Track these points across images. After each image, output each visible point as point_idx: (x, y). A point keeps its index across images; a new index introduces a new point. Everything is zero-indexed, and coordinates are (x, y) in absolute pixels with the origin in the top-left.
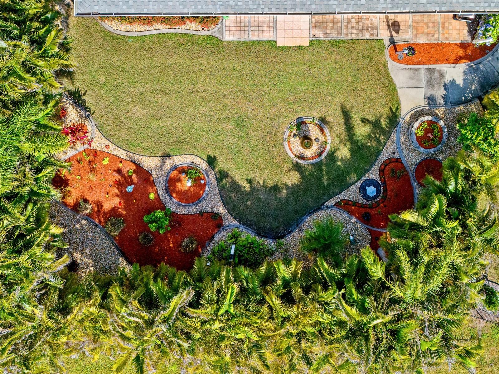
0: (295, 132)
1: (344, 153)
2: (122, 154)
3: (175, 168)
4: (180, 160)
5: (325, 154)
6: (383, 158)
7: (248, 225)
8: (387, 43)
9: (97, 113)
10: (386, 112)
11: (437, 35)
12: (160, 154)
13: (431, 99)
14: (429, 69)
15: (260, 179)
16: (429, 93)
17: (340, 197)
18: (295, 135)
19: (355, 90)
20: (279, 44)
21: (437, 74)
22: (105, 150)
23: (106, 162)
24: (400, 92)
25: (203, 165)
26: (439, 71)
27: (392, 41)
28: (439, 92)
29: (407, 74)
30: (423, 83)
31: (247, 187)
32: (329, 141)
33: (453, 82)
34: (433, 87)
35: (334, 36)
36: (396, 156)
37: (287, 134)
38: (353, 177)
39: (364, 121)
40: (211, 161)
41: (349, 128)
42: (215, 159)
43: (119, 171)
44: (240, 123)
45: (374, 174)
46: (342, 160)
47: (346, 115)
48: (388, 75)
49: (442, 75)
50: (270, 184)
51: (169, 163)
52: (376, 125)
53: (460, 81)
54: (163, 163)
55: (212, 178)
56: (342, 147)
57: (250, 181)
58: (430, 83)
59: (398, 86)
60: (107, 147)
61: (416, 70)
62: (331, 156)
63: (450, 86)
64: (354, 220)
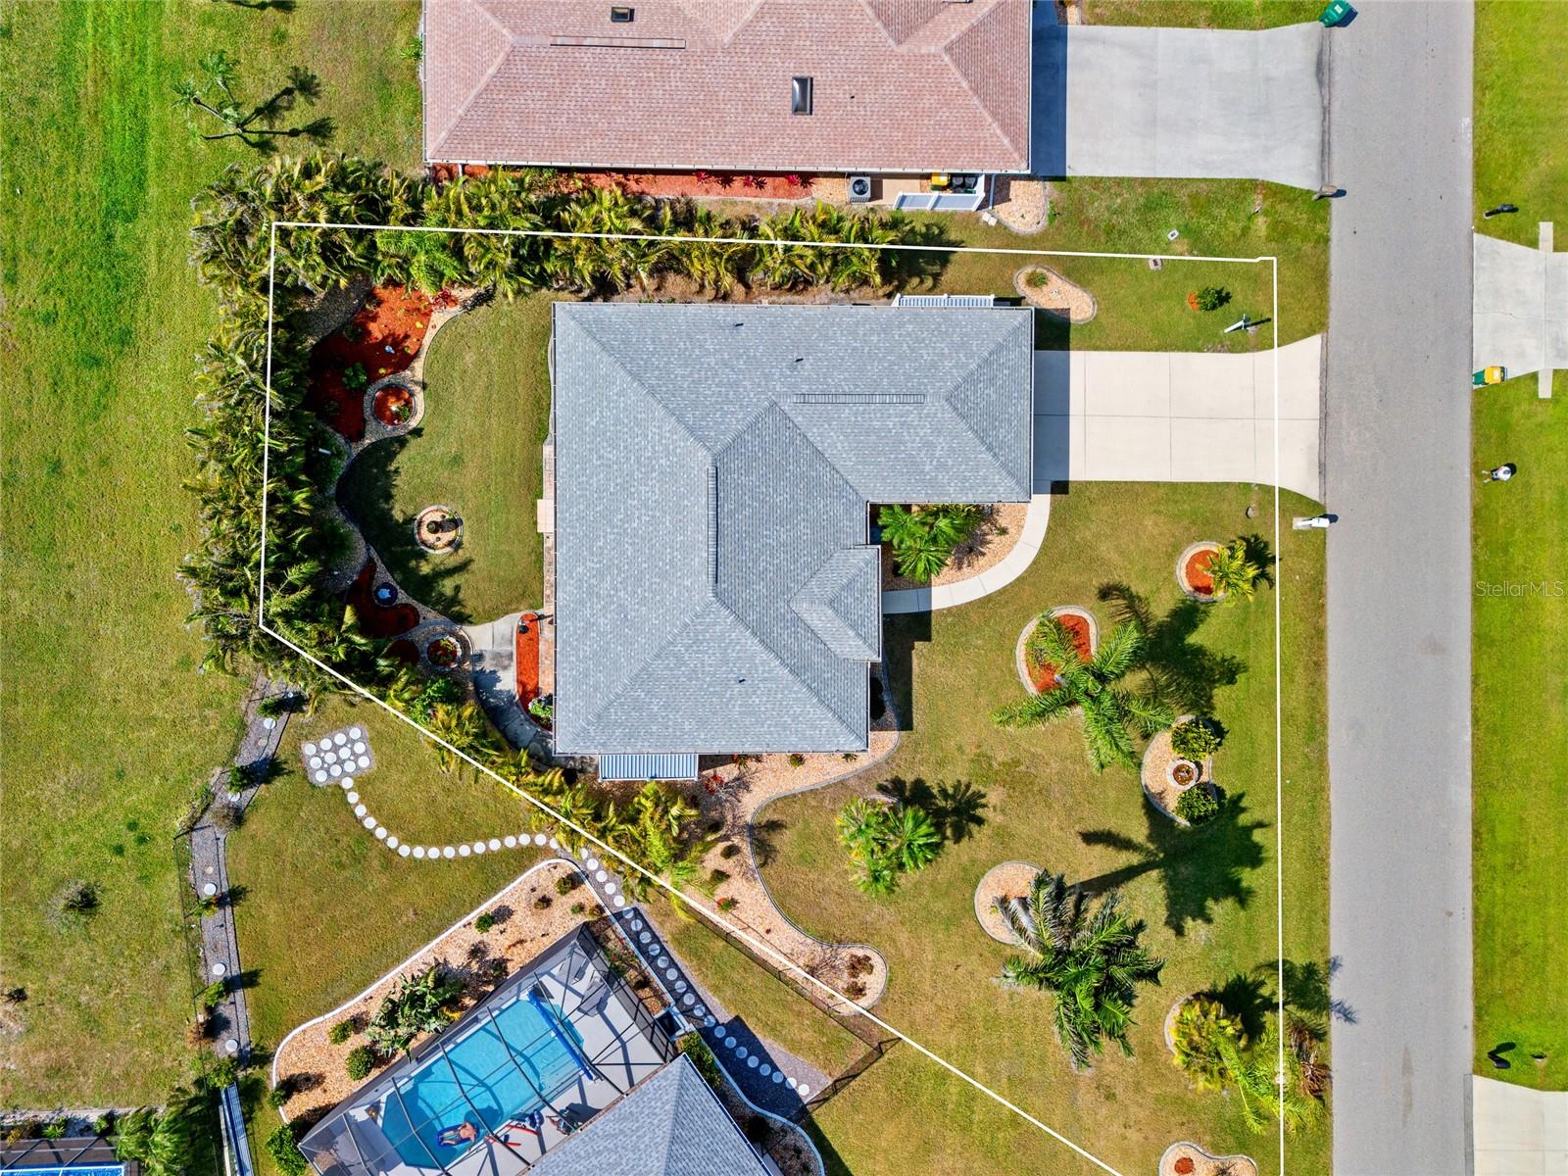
0: (447, 517)
1: (425, 569)
2: (427, 341)
3: (412, 395)
4: (419, 400)
5: (426, 549)
6: (420, 607)
7: (352, 466)
8: (540, 612)
9: (469, 317)
10: (468, 611)
11: (547, 662)
12: (426, 380)
13: (480, 657)
14: (512, 654)
15: (399, 481)
16: (487, 656)
17: (379, 563)
18: (444, 517)
19: (491, 579)
20: (539, 501)
21: (506, 662)
22: (431, 324)
23: (419, 325)
24: (489, 625)
25: (413, 423)
26: (509, 665)
27: (541, 617)
28: (487, 665)
29: (507, 632)
30: (497, 649)
31: (392, 468)
32: (437, 552)
33: (498, 680)
34: (493, 659)
35: (548, 557)
36: (421, 621)
37: (445, 509)
38: (398, 577)
39: (457, 588)
40: (417, 432)
41: (450, 572)
42: (420, 436)
43: (407, 336)
44: (457, 460)
45: (403, 597)
46: (418, 566)
47: (462, 567)
48: (507, 613)
49: (505, 668)
50: (394, 491)
51: (417, 389)
52: (454, 600)
53: (499, 687)
54: (416, 383)
55: (401, 432)
56: (431, 566)
57: (396, 471)
58: (497, 656)
59: (495, 623)
60: (434, 327)
61: (511, 641)
62: (422, 556)
63: (494, 678)
64: (355, 578)
